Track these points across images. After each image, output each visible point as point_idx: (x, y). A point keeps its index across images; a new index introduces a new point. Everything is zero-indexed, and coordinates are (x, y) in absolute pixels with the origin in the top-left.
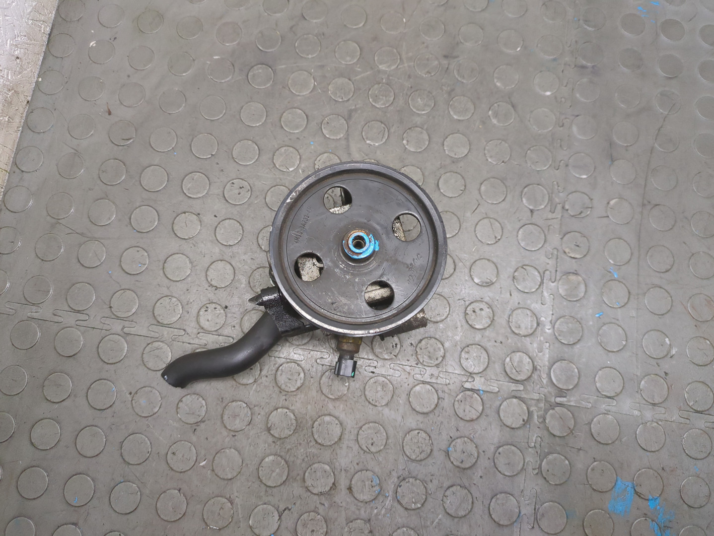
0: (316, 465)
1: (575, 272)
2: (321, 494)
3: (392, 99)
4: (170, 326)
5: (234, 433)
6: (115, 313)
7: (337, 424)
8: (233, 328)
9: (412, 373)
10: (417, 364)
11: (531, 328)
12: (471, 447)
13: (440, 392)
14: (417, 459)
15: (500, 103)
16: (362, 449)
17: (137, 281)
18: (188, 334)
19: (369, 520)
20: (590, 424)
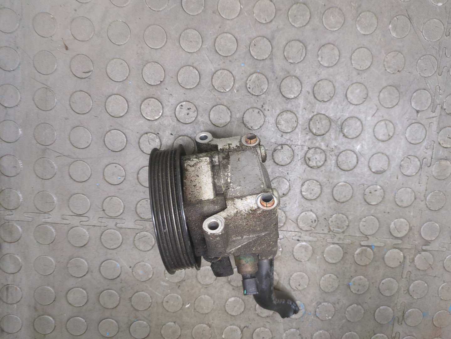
2: (267, 317)
5: (206, 286)
9: (326, 238)
10: (329, 232)
11: (410, 201)
12: (365, 281)
13: (345, 249)
14: (329, 291)
16: (292, 289)
19: (299, 328)
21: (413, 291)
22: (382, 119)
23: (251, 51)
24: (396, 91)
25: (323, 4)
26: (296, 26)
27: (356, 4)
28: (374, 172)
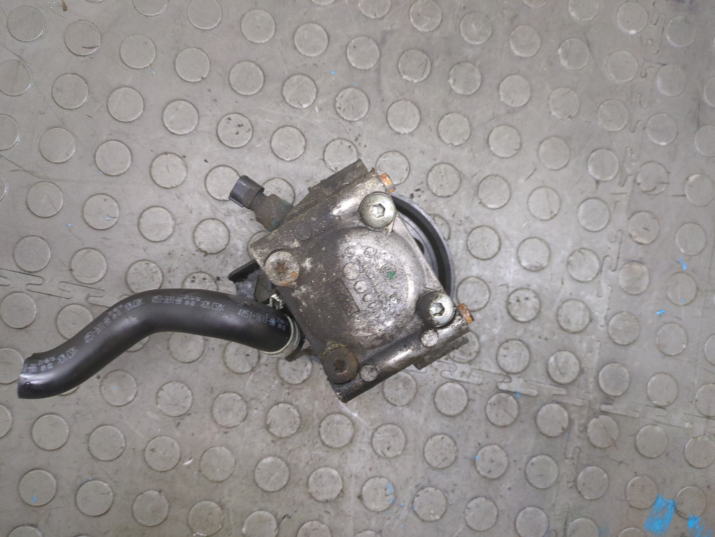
0: (322, 470)
1: (640, 260)
2: (327, 501)
3: (439, 20)
5: (226, 430)
6: (78, 278)
7: (348, 424)
9: (440, 369)
10: (446, 359)
11: (583, 324)
12: (501, 457)
13: (470, 393)
14: (439, 467)
15: (573, 39)
16: (376, 454)
17: (105, 238)
19: (380, 531)
20: (635, 435)
21: (584, 484)
22: (542, 185)
23: (348, 56)
24: (566, 145)
25: (463, 6)
26: (419, 30)
27: (511, 13)
28: (525, 268)
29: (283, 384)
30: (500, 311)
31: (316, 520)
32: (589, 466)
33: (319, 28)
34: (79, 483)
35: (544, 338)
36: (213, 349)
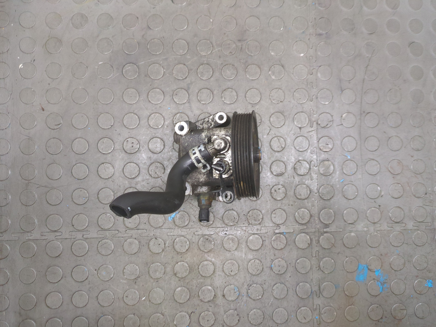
0: (203, 288)
1: (327, 159)
2: (209, 301)
3: (212, 73)
4: (109, 230)
5: (157, 280)
6: (77, 228)
7: (211, 265)
8: (145, 224)
9: (247, 230)
10: (249, 225)
11: (307, 194)
12: (283, 263)
13: (263, 237)
14: (256, 274)
15: (275, 65)
16: (227, 275)
17: (85, 208)
18: (120, 232)
19: (236, 309)
20: (342, 239)
21: (324, 267)
22: (275, 136)
23: (174, 99)
24: (282, 115)
25: (221, 63)
26: (204, 79)
27: (244, 61)
28: (275, 175)
29: (178, 254)
30: (268, 197)
31: (206, 311)
32: (324, 258)
33: (158, 90)
34: (97, 319)
35: (291, 205)
36: (143, 245)
